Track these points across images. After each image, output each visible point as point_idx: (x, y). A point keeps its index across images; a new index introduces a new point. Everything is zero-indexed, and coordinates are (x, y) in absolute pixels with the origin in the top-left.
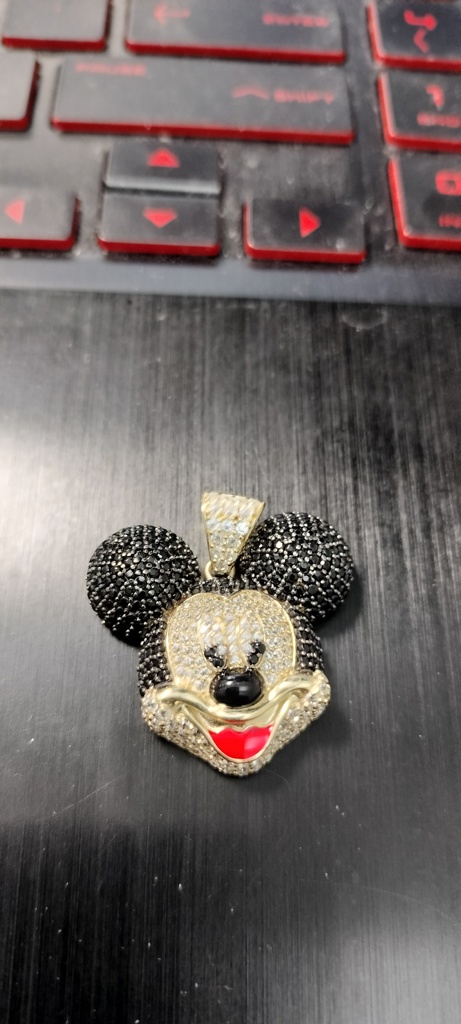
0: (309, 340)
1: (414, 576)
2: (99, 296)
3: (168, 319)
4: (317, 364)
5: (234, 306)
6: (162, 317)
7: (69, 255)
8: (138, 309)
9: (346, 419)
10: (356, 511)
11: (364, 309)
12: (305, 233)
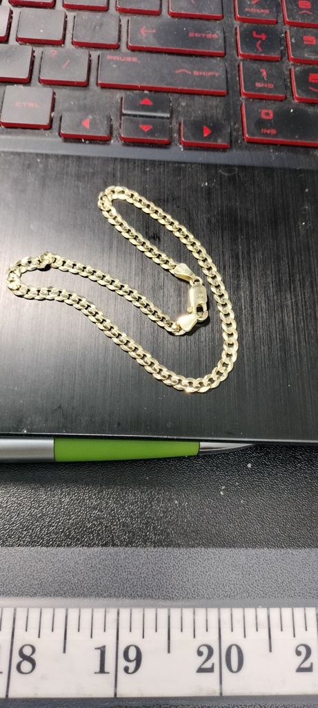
0: (206, 179)
2: (122, 160)
3: (150, 170)
4: (209, 190)
5: (176, 165)
8: (138, 165)
9: (220, 211)
11: (229, 168)
12: (205, 135)
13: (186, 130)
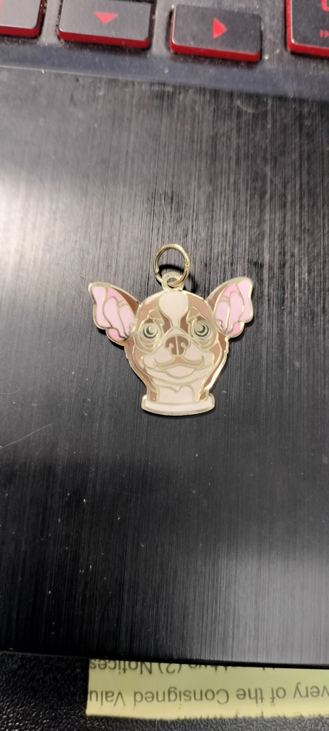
0: (211, 118)
1: (269, 300)
3: (104, 96)
4: (214, 139)
5: (156, 88)
6: (101, 93)
7: (36, 40)
8: (83, 86)
9: (232, 181)
10: (233, 249)
11: (256, 99)
12: (215, 36)
13: (180, 23)
